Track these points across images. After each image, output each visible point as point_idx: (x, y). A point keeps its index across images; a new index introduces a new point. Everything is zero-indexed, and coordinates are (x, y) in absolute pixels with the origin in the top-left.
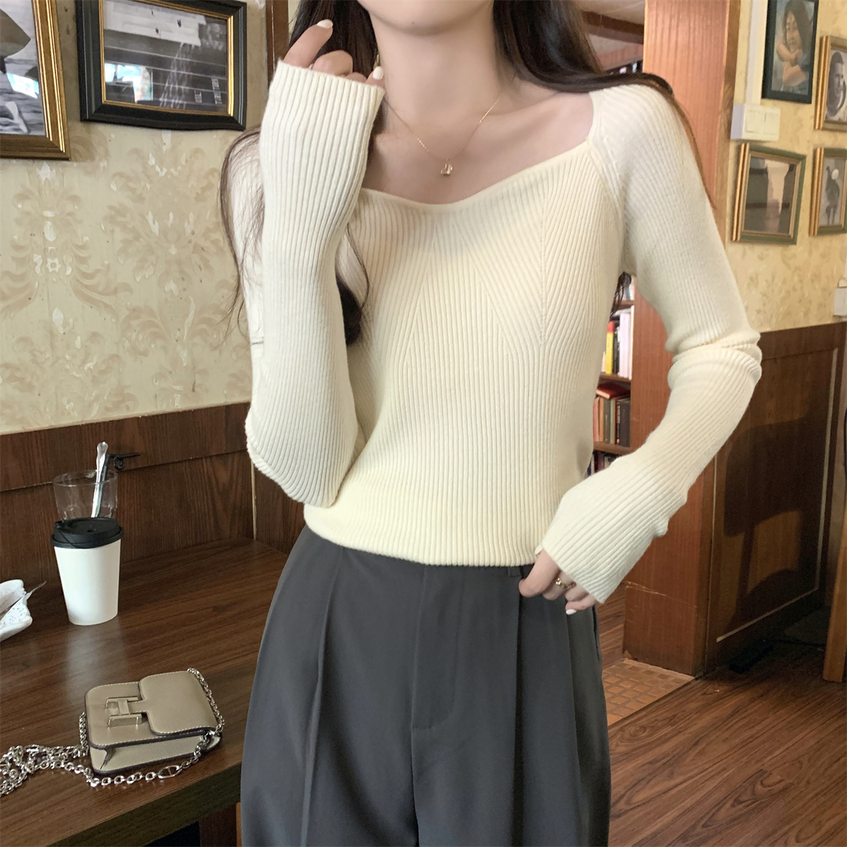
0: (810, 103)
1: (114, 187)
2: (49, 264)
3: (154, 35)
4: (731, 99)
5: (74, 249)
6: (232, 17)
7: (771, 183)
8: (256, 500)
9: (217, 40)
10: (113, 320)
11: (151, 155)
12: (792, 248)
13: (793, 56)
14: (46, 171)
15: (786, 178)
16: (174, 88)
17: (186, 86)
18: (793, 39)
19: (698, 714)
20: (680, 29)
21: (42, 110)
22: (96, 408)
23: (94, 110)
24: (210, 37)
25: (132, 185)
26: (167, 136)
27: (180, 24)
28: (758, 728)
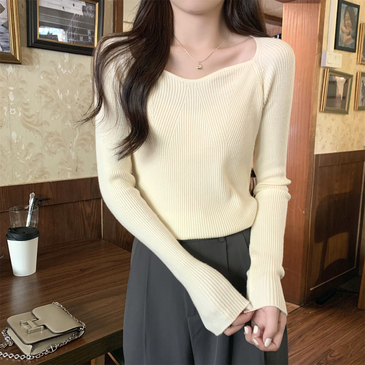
0: (355, 52)
1: (42, 78)
2: (11, 111)
3: (62, 9)
4: (321, 49)
5: (23, 105)
6: (98, 3)
7: (338, 87)
8: (103, 221)
9: (90, 13)
10: (40, 137)
11: (59, 63)
12: (346, 115)
13: (348, 31)
14: (10, 69)
15: (344, 84)
16: (70, 34)
17: (76, 33)
18: (348, 24)
19: (302, 322)
20: (298, 18)
21: (9, 41)
22: (31, 177)
23: (33, 42)
24: (88, 12)
25: (50, 77)
26: (67, 56)
27: (74, 5)
28: (328, 330)
